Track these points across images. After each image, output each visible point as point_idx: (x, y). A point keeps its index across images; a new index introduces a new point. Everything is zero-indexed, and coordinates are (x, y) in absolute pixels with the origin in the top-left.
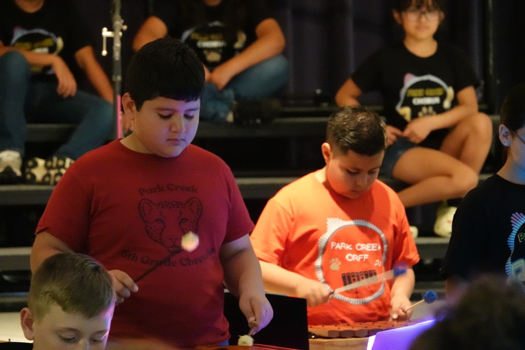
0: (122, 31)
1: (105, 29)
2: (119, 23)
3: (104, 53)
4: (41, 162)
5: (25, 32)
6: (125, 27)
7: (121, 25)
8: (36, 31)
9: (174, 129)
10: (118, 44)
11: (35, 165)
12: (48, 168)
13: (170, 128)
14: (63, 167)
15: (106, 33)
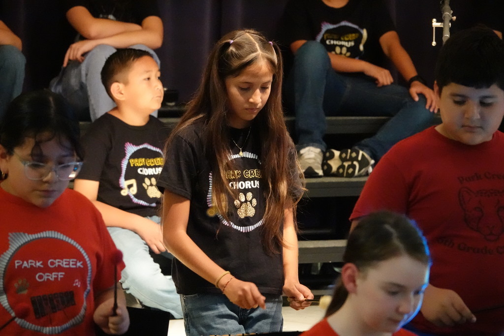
0: (451, 21)
1: (434, 20)
2: (448, 14)
3: (434, 43)
4: (337, 153)
5: (331, 27)
6: (454, 18)
7: (451, 16)
8: (343, 23)
9: (466, 116)
10: (447, 35)
11: (332, 156)
12: (343, 160)
13: (464, 114)
14: (356, 159)
15: (435, 24)
